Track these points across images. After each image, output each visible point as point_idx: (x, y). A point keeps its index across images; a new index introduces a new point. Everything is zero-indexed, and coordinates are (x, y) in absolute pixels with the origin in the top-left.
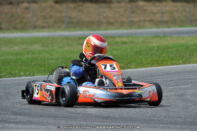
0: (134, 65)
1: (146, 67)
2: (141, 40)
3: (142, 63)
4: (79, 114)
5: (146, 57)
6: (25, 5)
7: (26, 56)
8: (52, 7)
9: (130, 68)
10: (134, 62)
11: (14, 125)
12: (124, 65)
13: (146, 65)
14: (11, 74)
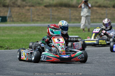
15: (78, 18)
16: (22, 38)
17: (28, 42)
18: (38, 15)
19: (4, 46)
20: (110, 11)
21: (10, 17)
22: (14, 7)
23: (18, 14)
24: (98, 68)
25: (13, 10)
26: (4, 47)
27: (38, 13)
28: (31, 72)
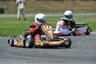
15: (63, 9)
16: (17, 27)
17: (22, 30)
18: (31, 8)
19: (2, 34)
20: (91, 4)
21: (7, 9)
23: (13, 6)
24: (80, 52)
25: (10, 3)
27: (30, 6)
28: (24, 55)
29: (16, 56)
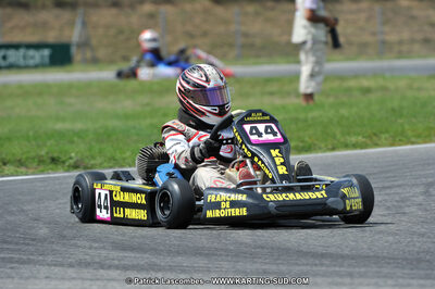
0: (386, 139)
1: (413, 143)
2: (402, 83)
3: (403, 133)
4: (263, 248)
5: (414, 120)
6: (148, 8)
7: (148, 121)
8: (206, 11)
9: (377, 145)
10: (387, 132)
11: (119, 272)
12: (364, 140)
13: (413, 139)
14: (115, 160)
16: (131, 123)
21: (84, 44)
22: (96, 5)
23: (112, 32)
24: (422, 230)
25: (94, 18)
26: (64, 162)
27: (188, 28)
28: (169, 252)
29: (133, 255)
